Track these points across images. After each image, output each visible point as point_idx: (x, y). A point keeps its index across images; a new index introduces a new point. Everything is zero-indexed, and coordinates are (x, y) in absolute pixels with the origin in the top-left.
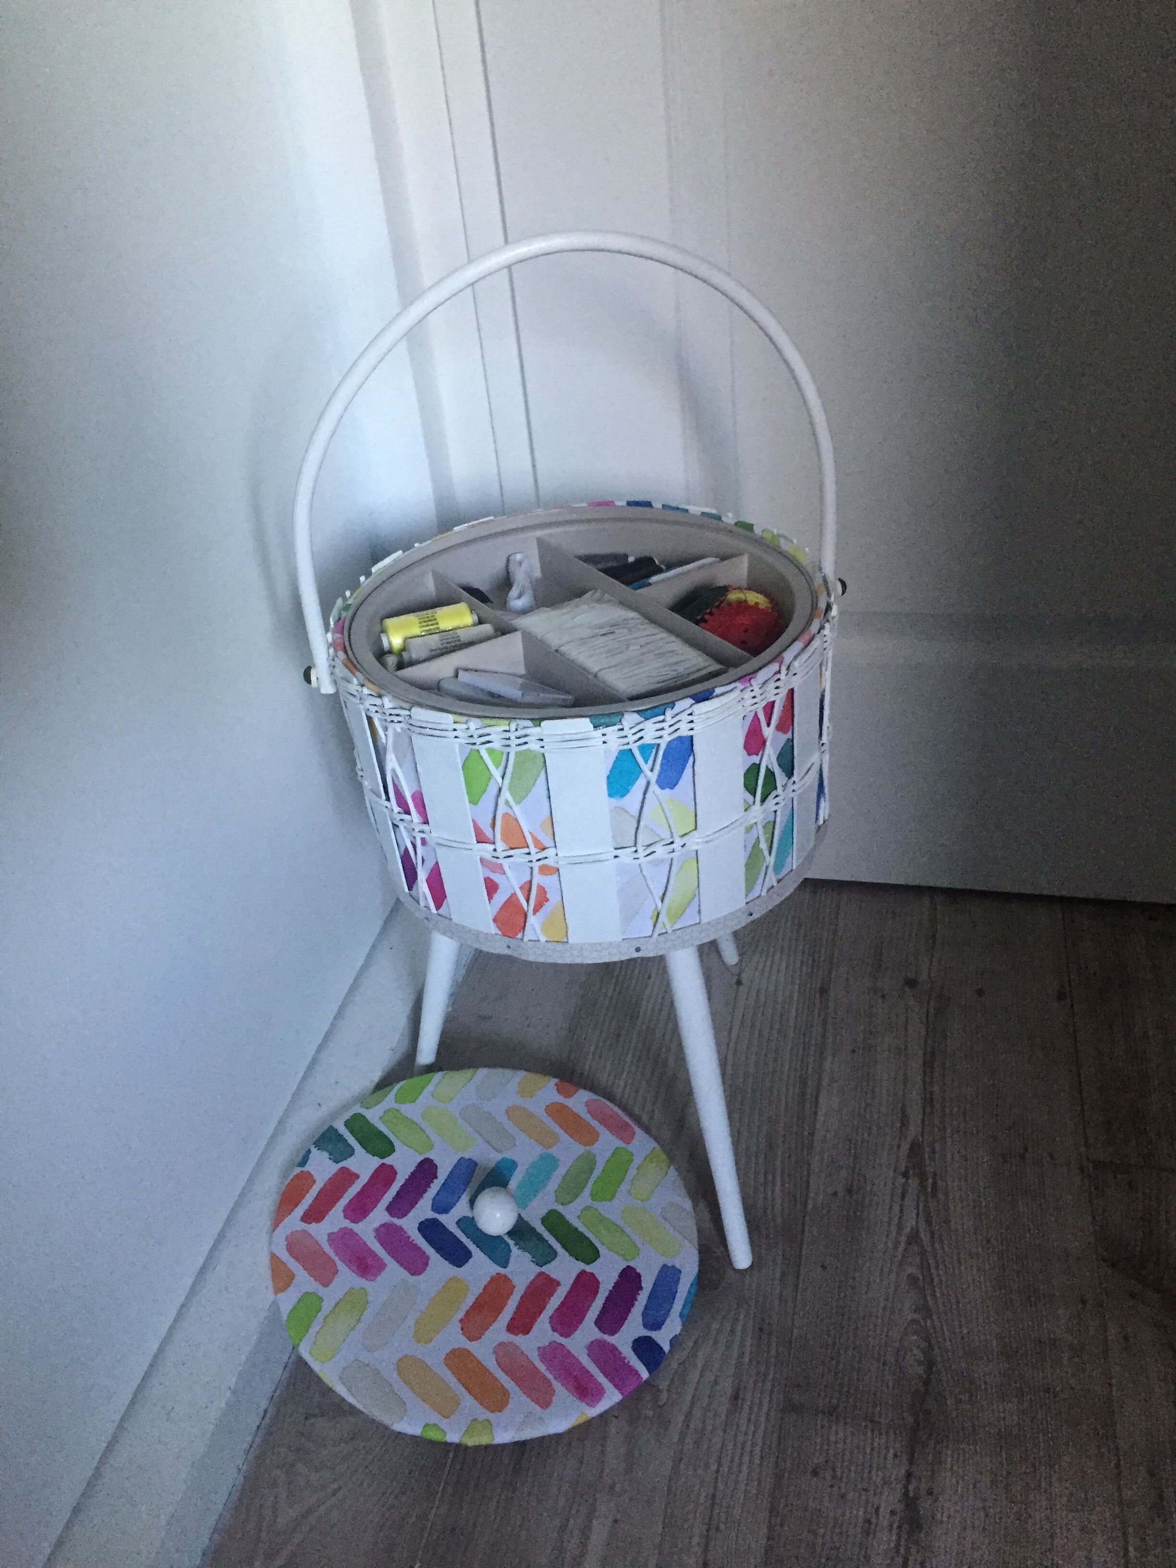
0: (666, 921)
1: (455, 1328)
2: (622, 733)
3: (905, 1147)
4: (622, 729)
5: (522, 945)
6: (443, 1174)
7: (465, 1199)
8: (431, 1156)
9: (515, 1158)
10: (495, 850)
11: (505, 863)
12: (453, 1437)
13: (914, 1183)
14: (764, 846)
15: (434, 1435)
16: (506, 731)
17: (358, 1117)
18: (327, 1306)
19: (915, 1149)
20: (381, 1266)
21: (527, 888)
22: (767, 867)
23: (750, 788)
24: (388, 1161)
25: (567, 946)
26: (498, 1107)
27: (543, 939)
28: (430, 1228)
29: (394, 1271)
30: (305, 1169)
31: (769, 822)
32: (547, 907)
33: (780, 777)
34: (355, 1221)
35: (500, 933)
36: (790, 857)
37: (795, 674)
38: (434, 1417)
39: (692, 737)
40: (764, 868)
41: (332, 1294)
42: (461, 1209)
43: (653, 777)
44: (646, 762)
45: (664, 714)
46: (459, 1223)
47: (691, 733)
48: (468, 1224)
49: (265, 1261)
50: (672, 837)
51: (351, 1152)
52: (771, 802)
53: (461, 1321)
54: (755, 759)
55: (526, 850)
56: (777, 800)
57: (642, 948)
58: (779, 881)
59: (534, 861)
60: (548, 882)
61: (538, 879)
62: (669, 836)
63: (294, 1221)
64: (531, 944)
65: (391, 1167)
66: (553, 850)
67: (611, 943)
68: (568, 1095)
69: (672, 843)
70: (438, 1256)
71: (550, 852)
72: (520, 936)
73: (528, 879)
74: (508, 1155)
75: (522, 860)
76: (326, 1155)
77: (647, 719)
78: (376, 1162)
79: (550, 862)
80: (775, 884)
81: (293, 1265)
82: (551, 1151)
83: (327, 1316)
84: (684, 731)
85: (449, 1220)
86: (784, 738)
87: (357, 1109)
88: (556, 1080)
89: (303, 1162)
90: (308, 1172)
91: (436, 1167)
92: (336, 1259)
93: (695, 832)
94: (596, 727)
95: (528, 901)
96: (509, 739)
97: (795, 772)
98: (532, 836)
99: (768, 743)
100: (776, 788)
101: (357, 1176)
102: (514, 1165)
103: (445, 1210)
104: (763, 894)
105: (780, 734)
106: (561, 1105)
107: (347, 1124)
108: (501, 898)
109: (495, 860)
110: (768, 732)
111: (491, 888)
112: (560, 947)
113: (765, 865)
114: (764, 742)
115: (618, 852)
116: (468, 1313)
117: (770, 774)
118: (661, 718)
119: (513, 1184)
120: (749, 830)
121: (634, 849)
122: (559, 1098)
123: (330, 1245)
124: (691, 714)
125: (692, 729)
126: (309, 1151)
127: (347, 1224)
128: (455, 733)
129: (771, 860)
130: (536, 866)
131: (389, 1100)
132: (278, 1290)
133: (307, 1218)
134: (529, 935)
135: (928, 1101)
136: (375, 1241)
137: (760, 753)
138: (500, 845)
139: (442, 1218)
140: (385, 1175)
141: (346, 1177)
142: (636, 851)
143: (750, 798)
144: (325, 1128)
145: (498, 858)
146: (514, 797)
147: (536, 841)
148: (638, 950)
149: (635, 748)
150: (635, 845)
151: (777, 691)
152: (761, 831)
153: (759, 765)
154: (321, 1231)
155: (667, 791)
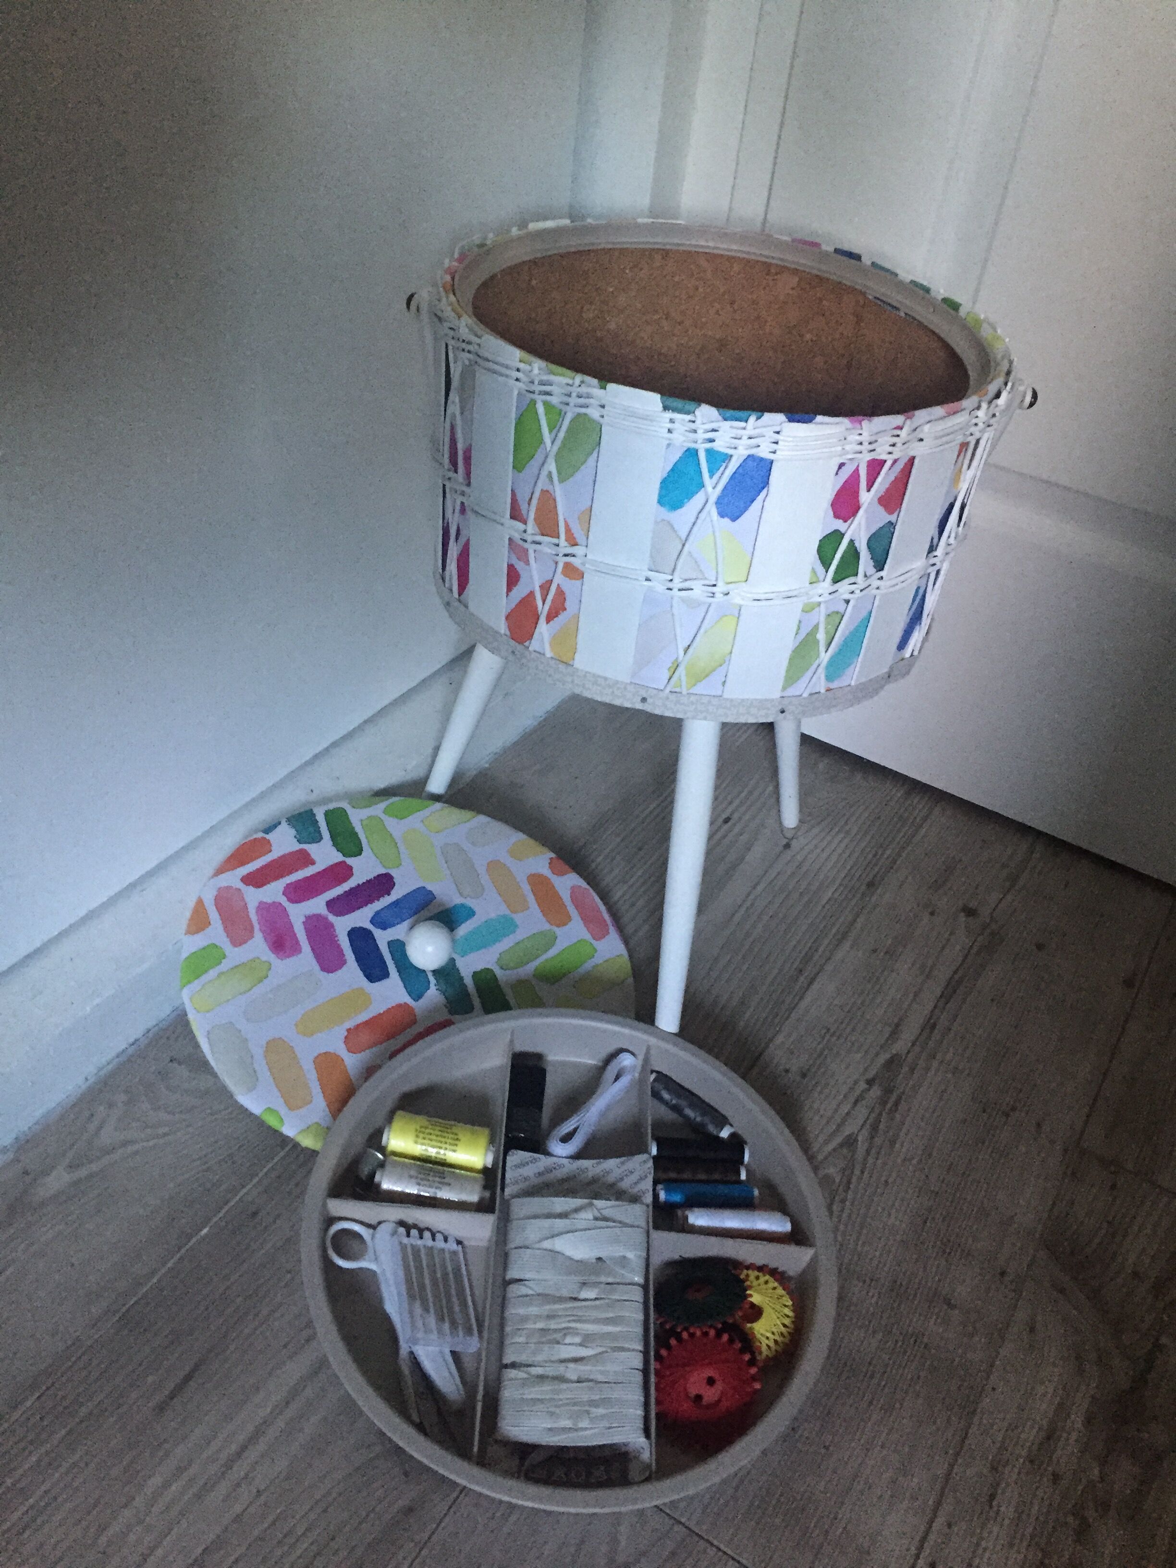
0: (684, 678)
1: (341, 1032)
2: (693, 426)
3: (884, 1057)
4: (694, 422)
5: (527, 653)
6: (396, 894)
7: (406, 924)
8: (393, 873)
9: (476, 909)
10: (525, 531)
11: (531, 548)
12: (289, 1131)
13: (876, 1092)
14: (821, 636)
15: (272, 1121)
16: (568, 384)
17: (342, 812)
18: (225, 965)
19: (893, 1063)
20: (296, 949)
21: (545, 588)
22: (819, 665)
23: (825, 560)
24: (350, 861)
25: (570, 669)
26: (480, 857)
27: (549, 654)
28: (361, 938)
29: (306, 958)
30: (267, 837)
31: (837, 613)
32: (562, 618)
33: (865, 562)
34: (292, 901)
35: (508, 633)
36: (853, 666)
37: (921, 440)
38: (279, 1104)
39: (772, 462)
40: (815, 666)
41: (236, 955)
42: (397, 932)
43: (713, 499)
44: (711, 477)
45: (746, 421)
46: (390, 944)
47: (771, 456)
48: (398, 948)
49: (191, 903)
50: (717, 580)
51: (318, 839)
52: (844, 587)
53: (349, 1030)
54: (840, 525)
55: (555, 541)
56: (853, 587)
57: (649, 700)
58: (828, 690)
59: (561, 555)
60: (569, 586)
61: (559, 579)
62: (714, 579)
63: (233, 878)
64: (534, 655)
65: (350, 868)
66: (584, 548)
67: (617, 682)
68: (561, 873)
69: (714, 585)
70: (356, 964)
71: (578, 550)
72: (527, 644)
73: (549, 578)
74: (470, 903)
75: (549, 551)
76: (293, 832)
77: (725, 420)
78: (338, 857)
79: (576, 562)
80: (823, 691)
81: (214, 915)
82: (514, 916)
83: (223, 973)
84: (764, 452)
85: (382, 938)
86: (883, 517)
87: (344, 805)
88: (553, 855)
89: (267, 831)
90: (269, 841)
91: (394, 884)
92: (257, 927)
93: (744, 584)
94: (666, 408)
95: (544, 602)
96: (569, 395)
97: (886, 567)
98: (566, 522)
99: (861, 512)
100: (856, 575)
101: (313, 863)
102: (471, 913)
103: (384, 926)
104: (805, 695)
105: (881, 510)
106: (547, 879)
107: (327, 814)
108: (519, 592)
109: (521, 543)
110: (866, 498)
111: (513, 578)
112: (562, 667)
113: (817, 662)
114: (858, 508)
115: (651, 574)
116: (358, 1026)
117: (853, 553)
118: (743, 424)
119: (463, 930)
120: (808, 609)
121: (670, 577)
122: (546, 871)
123: (257, 912)
124: (778, 433)
125: (774, 452)
126: (280, 823)
127: (283, 900)
128: (519, 375)
129: (825, 657)
130: (562, 560)
131: (378, 809)
132: (189, 932)
133: (248, 880)
134: (534, 645)
135: (930, 1025)
136: (302, 927)
137: (849, 522)
138: (531, 527)
139: (378, 933)
140: (340, 872)
141: (303, 859)
142: (671, 580)
143: (820, 569)
144: (307, 809)
145: (525, 541)
146: (559, 473)
147: (568, 530)
148: (644, 700)
149: (702, 448)
150: (672, 575)
151: (891, 449)
152: (822, 619)
153: (842, 535)
154: (254, 897)
155: (726, 521)
